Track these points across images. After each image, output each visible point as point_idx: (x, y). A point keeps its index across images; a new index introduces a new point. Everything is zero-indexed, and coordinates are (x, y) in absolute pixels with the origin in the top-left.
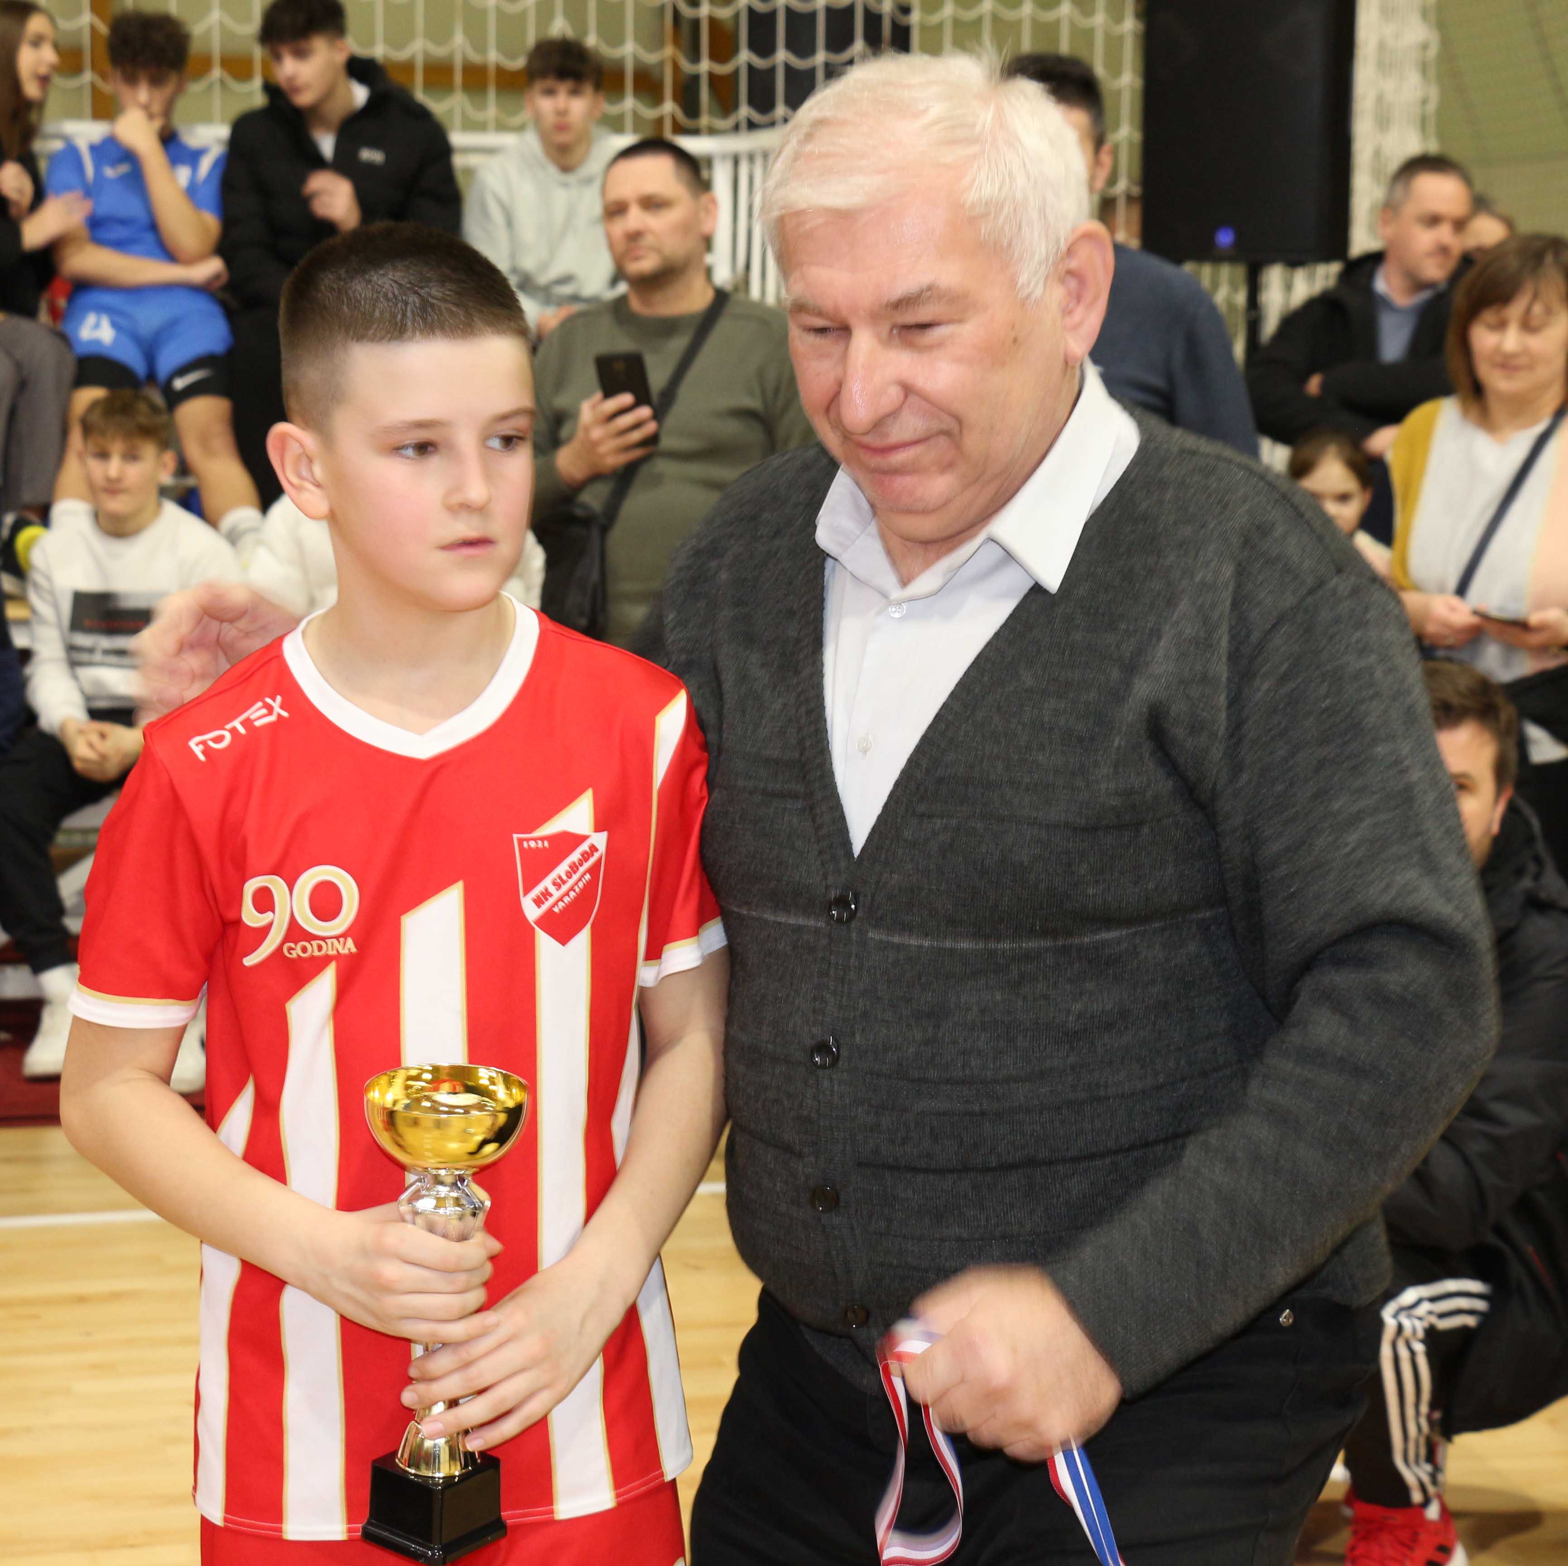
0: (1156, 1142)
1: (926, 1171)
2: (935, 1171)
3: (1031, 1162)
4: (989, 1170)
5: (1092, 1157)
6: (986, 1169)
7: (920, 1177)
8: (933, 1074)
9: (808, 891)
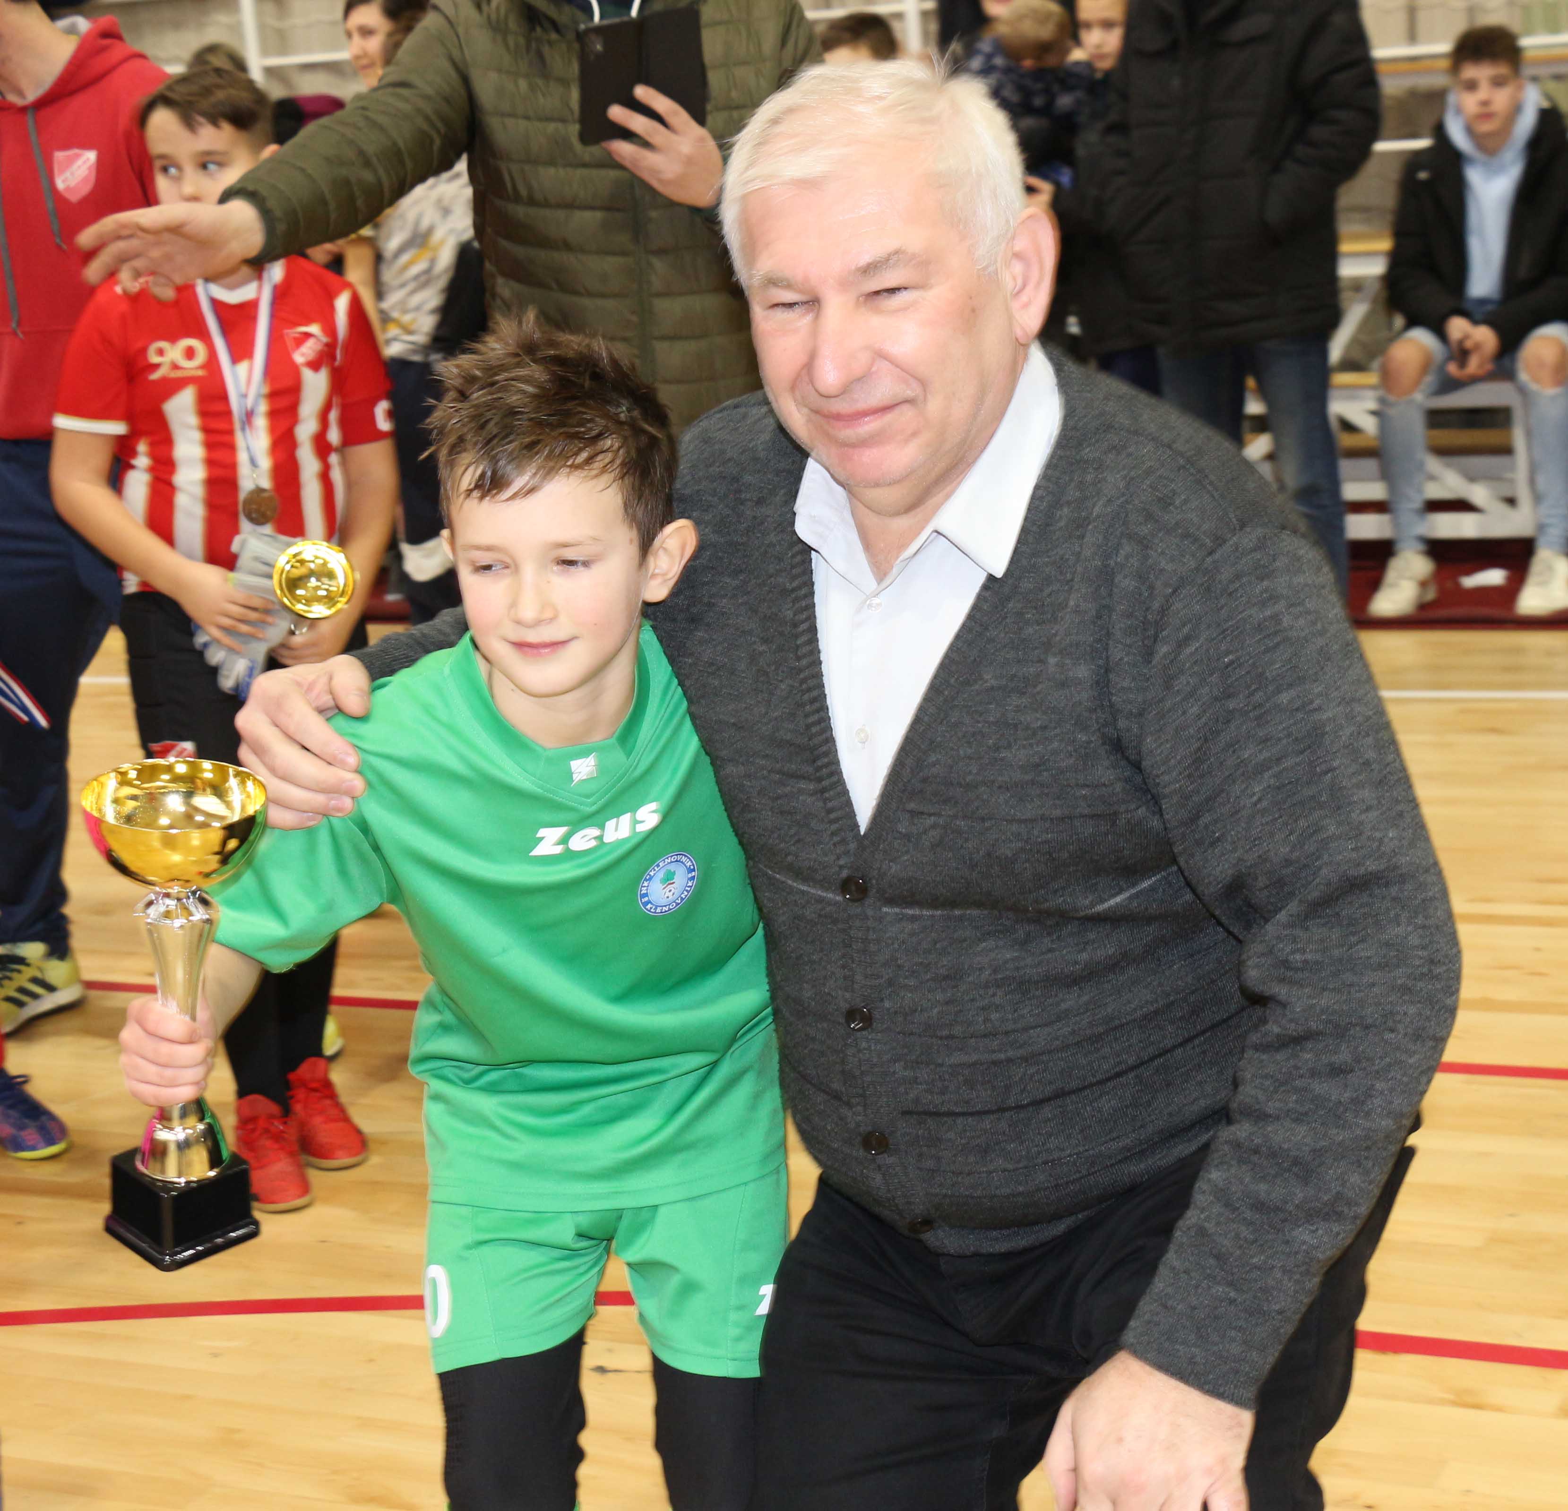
0: (1174, 1047)
1: (963, 1114)
2: (972, 1114)
3: (1061, 1094)
4: (1022, 1107)
5: (1118, 1075)
6: (1019, 1107)
7: (960, 1120)
8: (957, 1030)
9: (824, 868)
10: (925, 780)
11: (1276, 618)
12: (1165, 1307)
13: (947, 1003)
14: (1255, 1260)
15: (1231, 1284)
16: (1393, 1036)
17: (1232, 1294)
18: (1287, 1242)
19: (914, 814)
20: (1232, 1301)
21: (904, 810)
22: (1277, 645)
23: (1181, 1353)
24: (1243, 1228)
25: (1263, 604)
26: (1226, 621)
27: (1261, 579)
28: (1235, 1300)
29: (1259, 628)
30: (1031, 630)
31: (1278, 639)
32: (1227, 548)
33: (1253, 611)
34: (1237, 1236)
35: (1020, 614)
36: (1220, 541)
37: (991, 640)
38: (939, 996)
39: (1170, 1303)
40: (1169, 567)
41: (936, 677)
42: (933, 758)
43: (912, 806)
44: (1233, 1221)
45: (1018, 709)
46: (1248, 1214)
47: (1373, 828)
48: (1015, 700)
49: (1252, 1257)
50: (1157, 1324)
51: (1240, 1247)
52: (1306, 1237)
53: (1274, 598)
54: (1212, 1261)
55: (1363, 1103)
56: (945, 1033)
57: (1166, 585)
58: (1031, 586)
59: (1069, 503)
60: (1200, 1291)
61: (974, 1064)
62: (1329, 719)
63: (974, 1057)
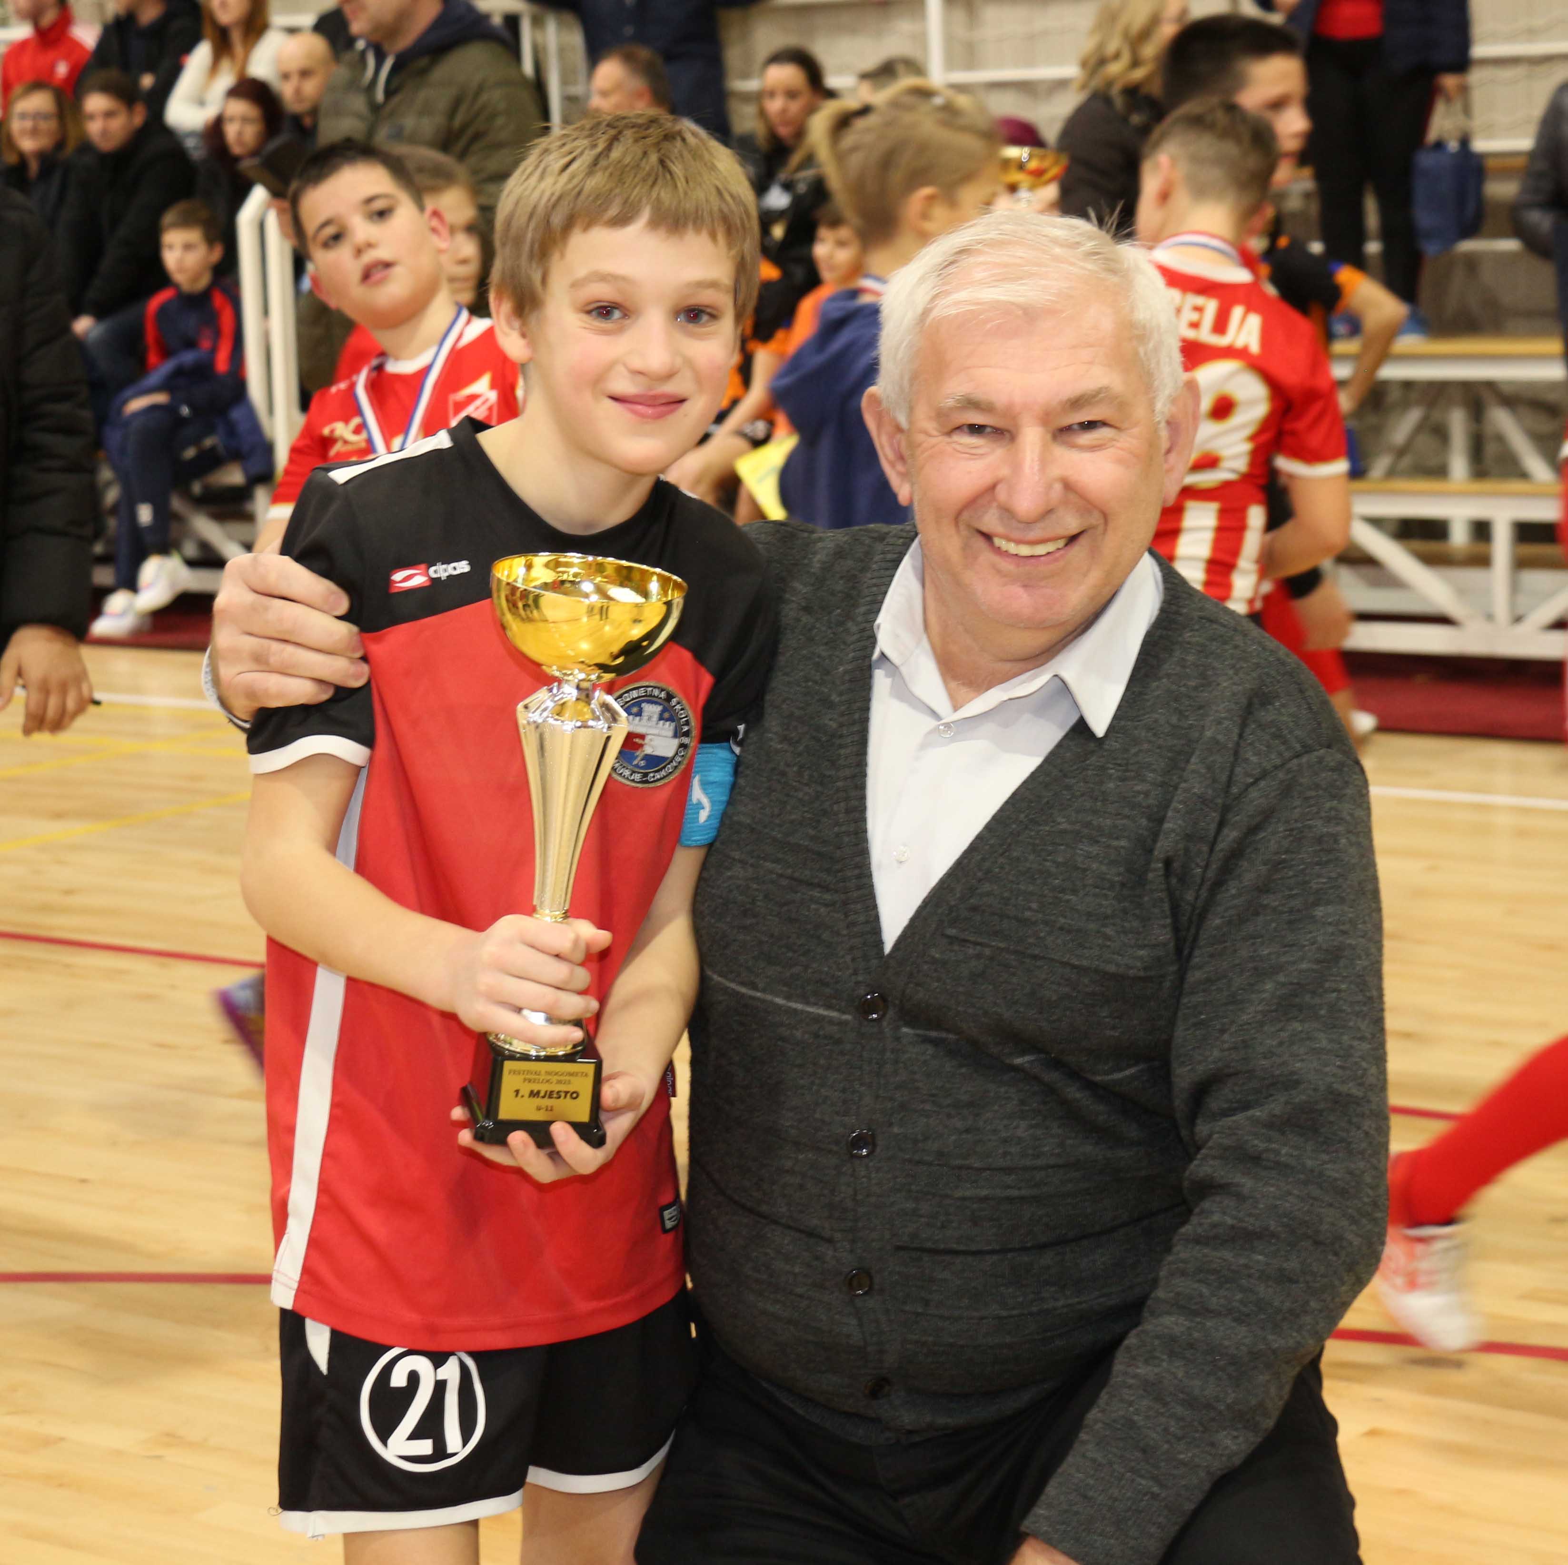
8: (973, 1161)
9: (837, 983)
10: (974, 909)
11: (1335, 838)
12: (1085, 1497)
13: (967, 1131)
14: (1182, 1456)
15: (1155, 1479)
16: (1334, 1258)
17: (1156, 1489)
18: (1212, 1444)
19: (952, 940)
20: (1155, 1496)
21: (944, 935)
22: (1328, 862)
23: (1098, 1544)
24: (1173, 1423)
25: (1329, 820)
26: (1296, 821)
27: (1333, 797)
28: (1158, 1495)
29: (1319, 840)
30: (1111, 785)
31: (1331, 857)
32: (1313, 757)
33: (1319, 823)
34: (1166, 1430)
35: (1103, 768)
36: (1307, 749)
37: (1068, 788)
38: (959, 1124)
39: (1091, 1494)
40: (1254, 759)
41: (1002, 810)
42: (987, 887)
43: (952, 932)
44: (1162, 1414)
45: (1089, 856)
46: (1179, 1410)
47: (1362, 1058)
48: (1085, 847)
49: (1180, 1453)
50: (1077, 1513)
51: (1168, 1442)
52: (1229, 1442)
53: (1338, 819)
54: (1138, 1454)
55: (1298, 1316)
56: (959, 1162)
57: (1247, 775)
58: (1118, 746)
59: (1168, 676)
60: (1123, 1482)
61: (986, 1199)
62: (1350, 945)
63: (984, 1192)
